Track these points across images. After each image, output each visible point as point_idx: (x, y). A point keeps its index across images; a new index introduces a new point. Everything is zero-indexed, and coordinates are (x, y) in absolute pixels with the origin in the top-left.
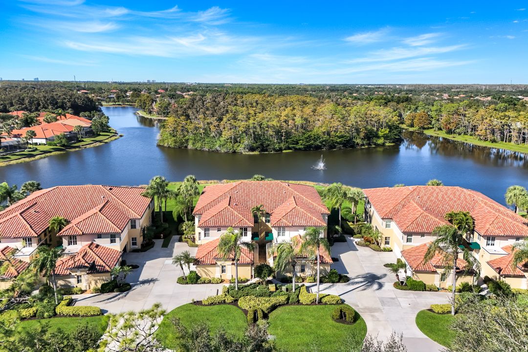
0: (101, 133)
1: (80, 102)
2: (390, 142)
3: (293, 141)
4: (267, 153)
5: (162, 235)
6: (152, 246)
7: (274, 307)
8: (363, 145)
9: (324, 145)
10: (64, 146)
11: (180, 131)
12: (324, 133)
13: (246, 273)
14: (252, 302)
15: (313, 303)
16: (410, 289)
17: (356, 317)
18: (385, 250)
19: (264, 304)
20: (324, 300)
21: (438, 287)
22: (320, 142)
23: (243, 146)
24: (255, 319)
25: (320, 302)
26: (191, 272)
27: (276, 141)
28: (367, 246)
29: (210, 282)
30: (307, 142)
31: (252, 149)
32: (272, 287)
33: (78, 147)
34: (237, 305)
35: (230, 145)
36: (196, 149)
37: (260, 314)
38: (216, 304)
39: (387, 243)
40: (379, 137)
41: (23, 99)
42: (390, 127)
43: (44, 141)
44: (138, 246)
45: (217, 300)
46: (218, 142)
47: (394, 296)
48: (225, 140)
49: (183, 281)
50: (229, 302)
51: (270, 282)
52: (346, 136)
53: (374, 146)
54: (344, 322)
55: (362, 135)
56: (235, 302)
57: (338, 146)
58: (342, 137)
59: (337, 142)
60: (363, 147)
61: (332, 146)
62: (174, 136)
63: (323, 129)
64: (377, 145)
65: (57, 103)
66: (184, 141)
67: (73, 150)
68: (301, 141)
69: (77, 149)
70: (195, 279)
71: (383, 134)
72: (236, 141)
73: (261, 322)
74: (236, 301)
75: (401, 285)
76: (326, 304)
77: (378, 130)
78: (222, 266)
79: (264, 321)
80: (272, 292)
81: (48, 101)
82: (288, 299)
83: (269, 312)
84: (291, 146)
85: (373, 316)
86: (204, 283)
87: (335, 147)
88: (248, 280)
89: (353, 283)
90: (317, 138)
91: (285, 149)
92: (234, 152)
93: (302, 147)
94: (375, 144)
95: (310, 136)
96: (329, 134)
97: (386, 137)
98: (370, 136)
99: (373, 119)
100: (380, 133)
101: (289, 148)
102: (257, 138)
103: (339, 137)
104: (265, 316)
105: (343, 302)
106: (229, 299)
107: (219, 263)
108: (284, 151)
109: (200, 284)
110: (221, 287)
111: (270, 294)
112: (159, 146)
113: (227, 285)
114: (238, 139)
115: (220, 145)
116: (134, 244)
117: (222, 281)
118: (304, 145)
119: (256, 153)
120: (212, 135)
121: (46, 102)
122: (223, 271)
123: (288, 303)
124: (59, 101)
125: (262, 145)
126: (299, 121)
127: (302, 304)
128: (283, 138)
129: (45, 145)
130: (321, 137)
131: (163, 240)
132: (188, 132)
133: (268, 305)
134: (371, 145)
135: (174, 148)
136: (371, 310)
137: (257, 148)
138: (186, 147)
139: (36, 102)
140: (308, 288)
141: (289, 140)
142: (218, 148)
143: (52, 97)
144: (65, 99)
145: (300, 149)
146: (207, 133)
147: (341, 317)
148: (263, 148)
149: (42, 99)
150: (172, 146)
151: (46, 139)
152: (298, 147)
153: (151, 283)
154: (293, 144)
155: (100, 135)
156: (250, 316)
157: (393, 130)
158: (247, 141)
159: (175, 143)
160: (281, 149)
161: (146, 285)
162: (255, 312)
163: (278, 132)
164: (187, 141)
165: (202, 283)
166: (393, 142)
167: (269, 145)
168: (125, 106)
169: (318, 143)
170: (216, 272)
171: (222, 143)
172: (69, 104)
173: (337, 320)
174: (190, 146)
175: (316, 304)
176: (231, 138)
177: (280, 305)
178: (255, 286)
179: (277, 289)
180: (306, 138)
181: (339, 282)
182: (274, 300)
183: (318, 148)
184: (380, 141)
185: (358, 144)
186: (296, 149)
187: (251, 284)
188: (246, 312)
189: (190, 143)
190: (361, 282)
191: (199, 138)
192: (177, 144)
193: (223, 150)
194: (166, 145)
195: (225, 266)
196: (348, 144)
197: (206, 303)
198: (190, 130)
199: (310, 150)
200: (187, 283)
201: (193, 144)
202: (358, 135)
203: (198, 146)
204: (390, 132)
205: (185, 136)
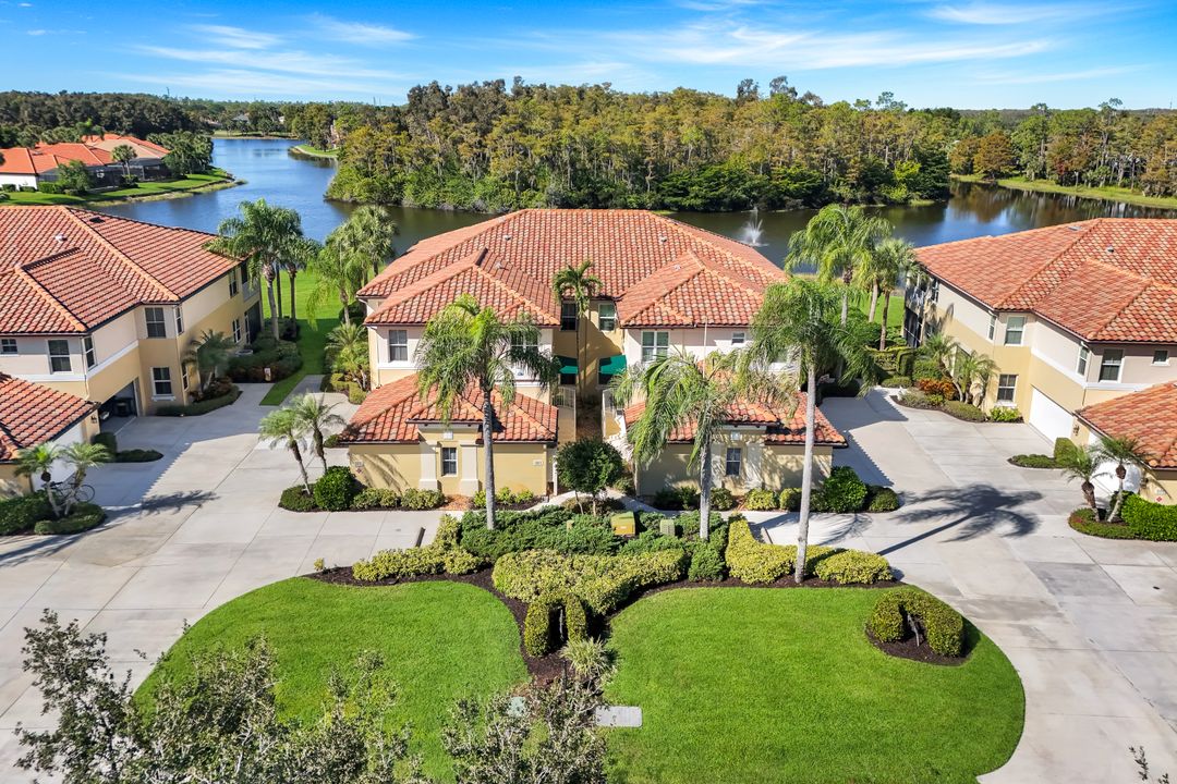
0: (188, 176)
2: (921, 197)
3: (674, 186)
5: (268, 371)
6: (225, 398)
7: (631, 593)
8: (854, 201)
9: (756, 199)
10: (82, 193)
11: (381, 162)
12: (755, 167)
13: (528, 474)
14: (546, 573)
15: (783, 577)
16: (1139, 536)
17: (968, 638)
18: (998, 418)
19: (595, 581)
20: (823, 570)
22: (745, 191)
23: (544, 197)
24: (555, 637)
25: (809, 575)
26: (330, 471)
27: (630, 187)
28: (934, 406)
29: (397, 504)
30: (711, 189)
31: (568, 204)
32: (623, 523)
33: (123, 198)
34: (488, 585)
35: (509, 194)
36: (423, 207)
37: (574, 619)
38: (405, 578)
39: (1006, 394)
40: (892, 183)
41: (17, 109)
42: (923, 159)
43: (31, 182)
44: (180, 396)
45: (412, 565)
46: (480, 187)
47: (1086, 560)
48: (496, 182)
49: (297, 500)
50: (456, 570)
51: (617, 506)
52: (810, 176)
53: (882, 205)
54: (921, 653)
55: (852, 175)
56: (481, 572)
57: (791, 202)
58: (802, 177)
59: (787, 193)
61: (776, 203)
62: (367, 175)
63: (755, 157)
64: (891, 204)
66: (391, 185)
68: (696, 188)
69: (117, 203)
70: (343, 493)
71: (905, 174)
72: (525, 185)
73: (580, 651)
74: (486, 567)
75: (1097, 520)
76: (831, 582)
77: (891, 166)
78: (445, 450)
79: (591, 646)
80: (624, 540)
81: (78, 114)
82: (685, 563)
83: (610, 612)
84: (668, 200)
85: (1026, 631)
86: (376, 506)
87: (783, 205)
88: (535, 500)
89: (916, 517)
90: (736, 179)
93: (699, 202)
94: (885, 200)
95: (717, 176)
96: (767, 170)
97: (912, 184)
98: (874, 179)
99: (881, 137)
100: (896, 171)
102: (580, 176)
103: (794, 179)
104: (597, 627)
105: (896, 578)
106: (459, 560)
107: (431, 439)
109: (363, 509)
110: (433, 522)
111: (617, 545)
112: (329, 200)
113: (458, 514)
114: (532, 180)
115: (484, 193)
116: (163, 388)
117: (442, 502)
118: (704, 197)
120: (463, 171)
122: (448, 468)
123: (683, 577)
124: (103, 114)
126: (689, 134)
127: (738, 582)
128: (648, 178)
129: (35, 190)
130: (747, 179)
131: (270, 385)
132: (400, 161)
133: (608, 585)
134: (874, 203)
136: (1017, 609)
137: (582, 202)
138: (398, 202)
139: (47, 116)
140: (755, 529)
141: (665, 185)
142: (480, 203)
144: (118, 109)
145: (692, 208)
146: (450, 167)
147: (907, 634)
148: (597, 204)
151: (37, 175)
152: (687, 203)
153: (187, 509)
154: (676, 195)
155: (186, 178)
156: (537, 625)
157: (930, 166)
158: (553, 185)
159: (371, 190)
161: (166, 514)
162: (556, 613)
163: (634, 164)
164: (400, 186)
165: (370, 508)
166: (930, 197)
168: (272, 138)
169: (739, 193)
170: (421, 472)
171: (490, 189)
173: (889, 646)
174: (408, 200)
175: (793, 585)
176: (512, 176)
177: (654, 586)
178: (557, 517)
179: (640, 528)
180: (708, 180)
181: (865, 508)
182: (629, 567)
183: (738, 206)
184: (898, 194)
185: (841, 199)
186: (681, 209)
187: (544, 512)
188: (518, 609)
189: (408, 190)
190: (947, 512)
191: (429, 178)
192: (376, 195)
193: (493, 207)
194: (346, 197)
195: (454, 450)
196: (817, 199)
197: (369, 575)
198: (407, 159)
199: (718, 211)
200: (314, 508)
201: (416, 193)
202: (843, 175)
203: (429, 196)
204: (922, 170)
205: (393, 174)
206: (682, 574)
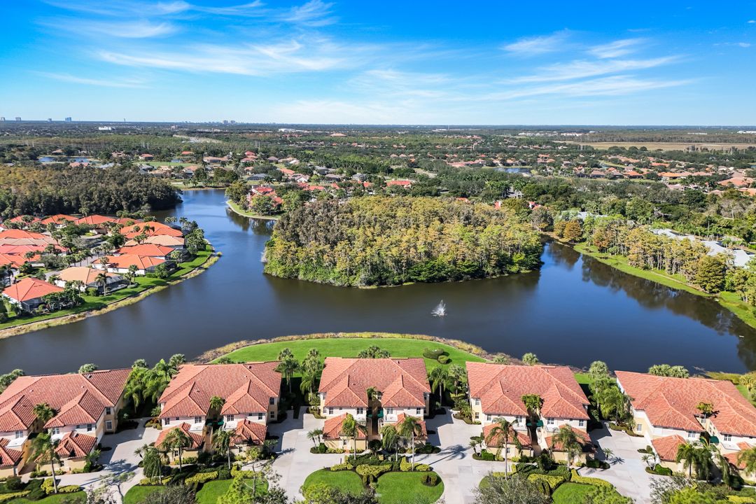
0: (199, 254)
1: (158, 195)
2: (526, 269)
3: (414, 272)
4: (384, 286)
5: (292, 406)
6: (285, 417)
7: (381, 474)
8: (494, 274)
9: (450, 276)
10: (164, 278)
11: (289, 259)
12: (449, 262)
13: (362, 445)
14: (366, 470)
15: (410, 470)
16: (484, 460)
17: (439, 480)
18: (475, 423)
19: (374, 470)
20: (418, 468)
21: (504, 457)
22: (446, 274)
23: (360, 280)
24: (368, 482)
25: (415, 470)
26: (321, 444)
27: (395, 272)
28: (462, 419)
29: (335, 452)
30: (430, 273)
31: (369, 283)
32: (381, 458)
33: (178, 278)
34: (356, 472)
35: (344, 278)
36: (308, 280)
37: (371, 478)
38: (340, 470)
39: (477, 417)
40: (512, 263)
42: (526, 251)
43: (144, 273)
44: (275, 419)
45: (341, 468)
46: (332, 274)
47: (470, 465)
48: (339, 272)
49: (314, 450)
50: (349, 469)
51: (380, 453)
52: (474, 265)
53: (507, 275)
54: (429, 485)
55: (493, 263)
56: (354, 469)
57: (465, 277)
58: (470, 266)
59: (464, 273)
60: (494, 277)
61: (458, 277)
62: (283, 265)
63: (448, 258)
64: (511, 273)
65: (131, 197)
66: (294, 270)
67: (175, 283)
68: (424, 273)
69: (179, 281)
70: (323, 450)
71: (517, 260)
72: (351, 273)
73: (372, 484)
74: (355, 468)
75: (477, 456)
76: (419, 471)
77: (512, 254)
78: (344, 440)
79: (374, 484)
80: (381, 461)
82: (392, 467)
83: (378, 477)
84: (412, 278)
85: (450, 480)
86: (331, 453)
87: (462, 278)
88: (363, 451)
89: (442, 454)
90: (442, 268)
91: (406, 282)
92: (350, 286)
93: (425, 279)
94: (508, 272)
95: (433, 266)
96: (455, 263)
97: (522, 263)
98: (503, 262)
99: (507, 243)
100: (514, 258)
101: (411, 280)
102: (374, 268)
103: (467, 267)
104: (375, 480)
105: (431, 469)
106: (350, 467)
107: (341, 438)
108: (405, 284)
109: (328, 453)
110: (343, 456)
111: (380, 463)
112: (265, 275)
113: (348, 455)
114: (354, 272)
115: (334, 277)
116: (273, 417)
117: (344, 452)
118: (427, 277)
119: (374, 287)
120: (325, 265)
121: (119, 197)
122: (345, 444)
123: (391, 471)
124: (134, 194)
125: (380, 277)
126: (422, 249)
127: (402, 471)
128: (403, 268)
129: (145, 277)
130: (446, 267)
131: (293, 411)
132: (298, 259)
133: (377, 472)
134: (504, 274)
135: (283, 278)
136: (450, 476)
137: (375, 281)
138: (296, 277)
140: (407, 458)
141: (410, 271)
142: (332, 281)
143: (126, 189)
144: (141, 192)
145: (422, 281)
146: (319, 263)
147: (427, 481)
148: (382, 281)
149: (114, 192)
150: (282, 275)
151: (145, 270)
152: (420, 279)
153: (291, 453)
154: (415, 275)
155: (196, 256)
156: (365, 480)
157: (530, 254)
158: (363, 275)
159: (285, 272)
160: (401, 282)
161: (288, 454)
162: (368, 477)
163: (397, 262)
164: (298, 270)
166: (530, 269)
167: (387, 277)
168: (209, 189)
169: (443, 273)
170: (339, 445)
171: (336, 275)
172: (145, 198)
173: (424, 484)
174: (301, 277)
176: (346, 270)
177: (386, 472)
178: (369, 455)
179: (384, 459)
180: (430, 269)
181: (431, 453)
182: (381, 468)
183: (443, 279)
184: (514, 269)
185: (488, 273)
186: (418, 281)
187: (365, 455)
188: (362, 476)
189: (301, 273)
190: (449, 453)
191: (310, 268)
192: (287, 274)
193: (338, 284)
194: (274, 274)
195: (346, 440)
196: (478, 274)
197: (334, 470)
198: (301, 259)
199: (433, 282)
200: (318, 453)
201: (305, 274)
202: (489, 262)
203: (310, 277)
204: (526, 256)
205: (295, 265)
206: (391, 470)
